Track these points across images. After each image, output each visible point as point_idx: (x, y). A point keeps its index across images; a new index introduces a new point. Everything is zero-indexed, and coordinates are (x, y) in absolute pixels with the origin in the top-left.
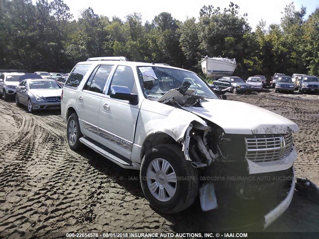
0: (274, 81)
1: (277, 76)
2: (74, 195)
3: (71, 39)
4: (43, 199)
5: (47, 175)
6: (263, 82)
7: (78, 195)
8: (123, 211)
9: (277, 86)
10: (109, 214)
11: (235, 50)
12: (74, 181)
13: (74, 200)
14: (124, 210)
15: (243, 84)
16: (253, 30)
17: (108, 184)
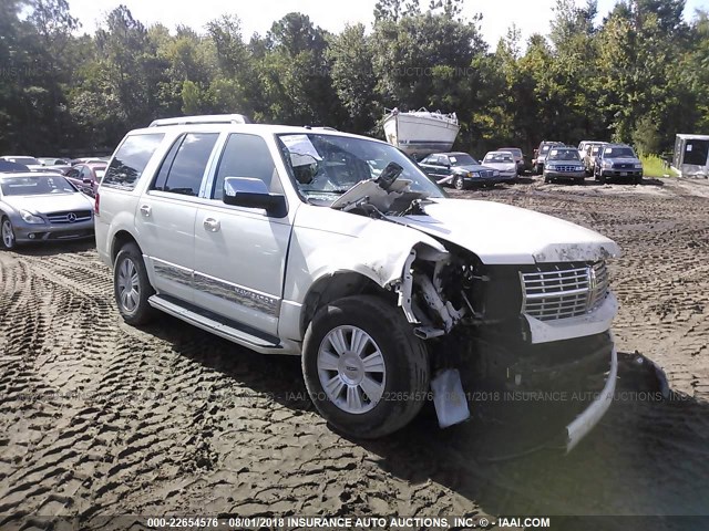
0: (541, 159)
1: (546, 148)
2: (160, 418)
3: (82, 79)
4: (92, 431)
5: (88, 381)
6: (517, 162)
7: (169, 417)
8: (273, 441)
9: (548, 169)
10: (244, 451)
11: (455, 94)
12: (152, 389)
13: (162, 429)
14: (275, 439)
15: (478, 168)
16: (492, 50)
17: (229, 390)
